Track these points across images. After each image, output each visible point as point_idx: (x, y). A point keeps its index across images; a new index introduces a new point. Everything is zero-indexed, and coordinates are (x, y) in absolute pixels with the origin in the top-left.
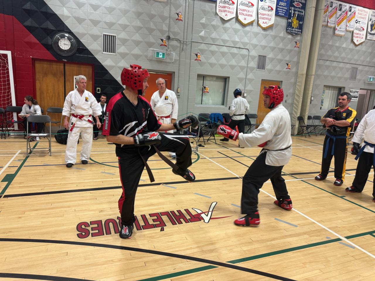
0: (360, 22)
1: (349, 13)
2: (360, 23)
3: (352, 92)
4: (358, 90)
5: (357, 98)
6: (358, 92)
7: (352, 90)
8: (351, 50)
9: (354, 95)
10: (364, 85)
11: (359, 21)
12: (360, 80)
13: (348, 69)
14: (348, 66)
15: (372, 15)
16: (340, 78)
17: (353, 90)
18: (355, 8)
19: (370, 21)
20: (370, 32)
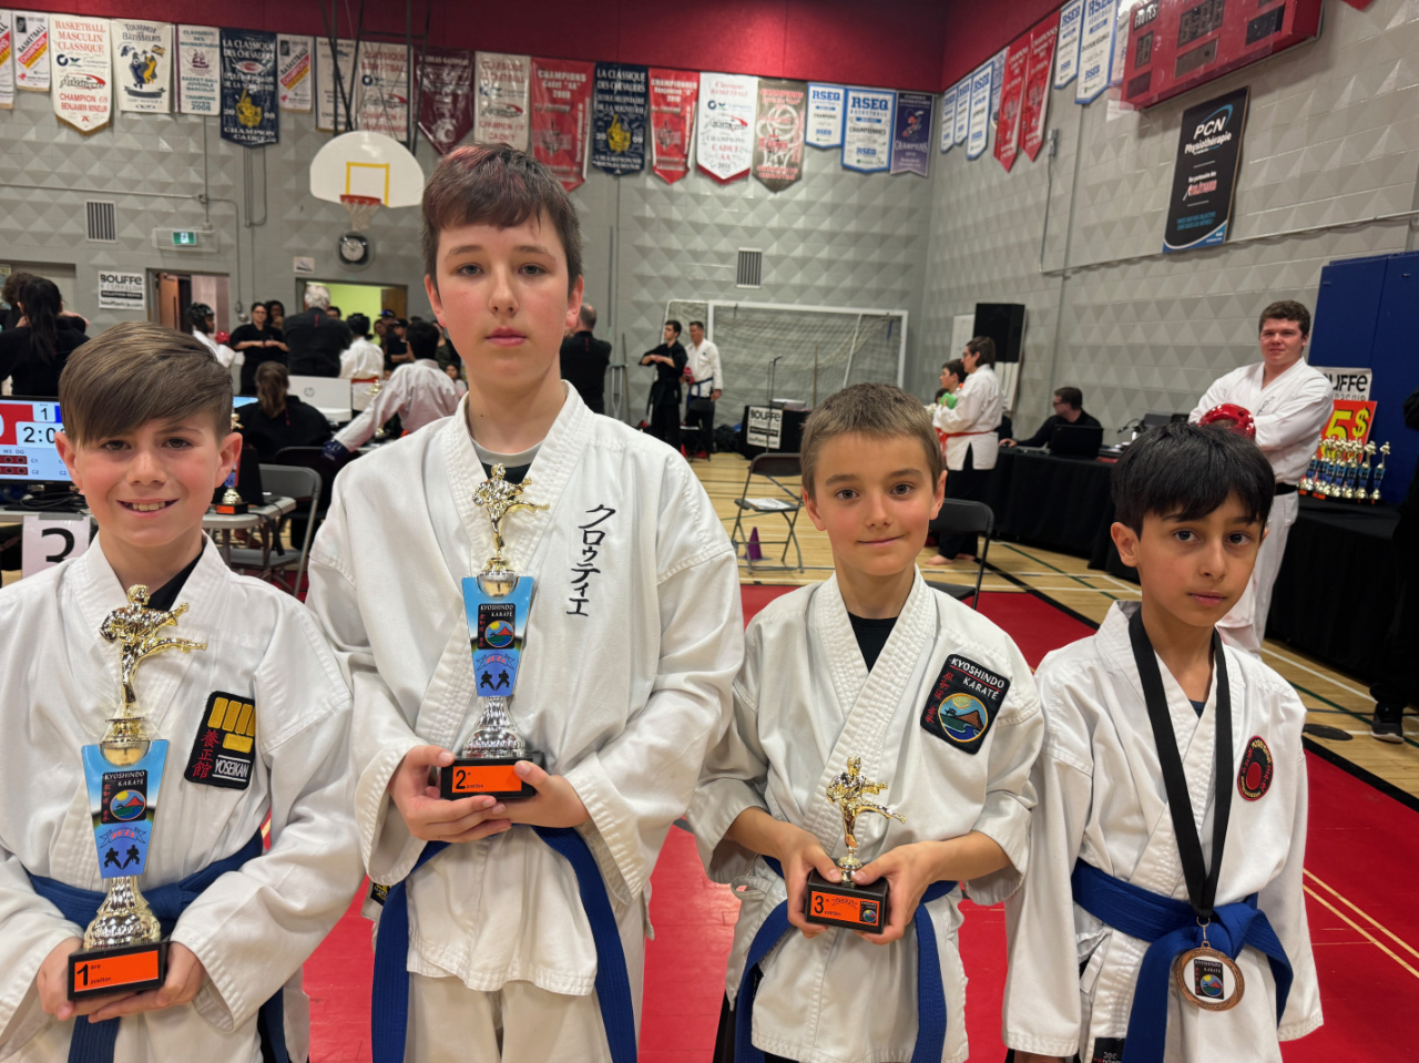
0: (77, 60)
1: (19, 39)
2: (79, 63)
3: (111, 279)
4: (136, 275)
5: (141, 298)
6: (137, 280)
7: (106, 273)
8: (68, 150)
9: (124, 290)
10: (163, 257)
11: (72, 59)
12: (134, 244)
13: (71, 210)
14: (68, 198)
15: (125, 36)
16: (42, 238)
17: (114, 274)
18: (41, 20)
19: (125, 51)
20: (138, 89)
